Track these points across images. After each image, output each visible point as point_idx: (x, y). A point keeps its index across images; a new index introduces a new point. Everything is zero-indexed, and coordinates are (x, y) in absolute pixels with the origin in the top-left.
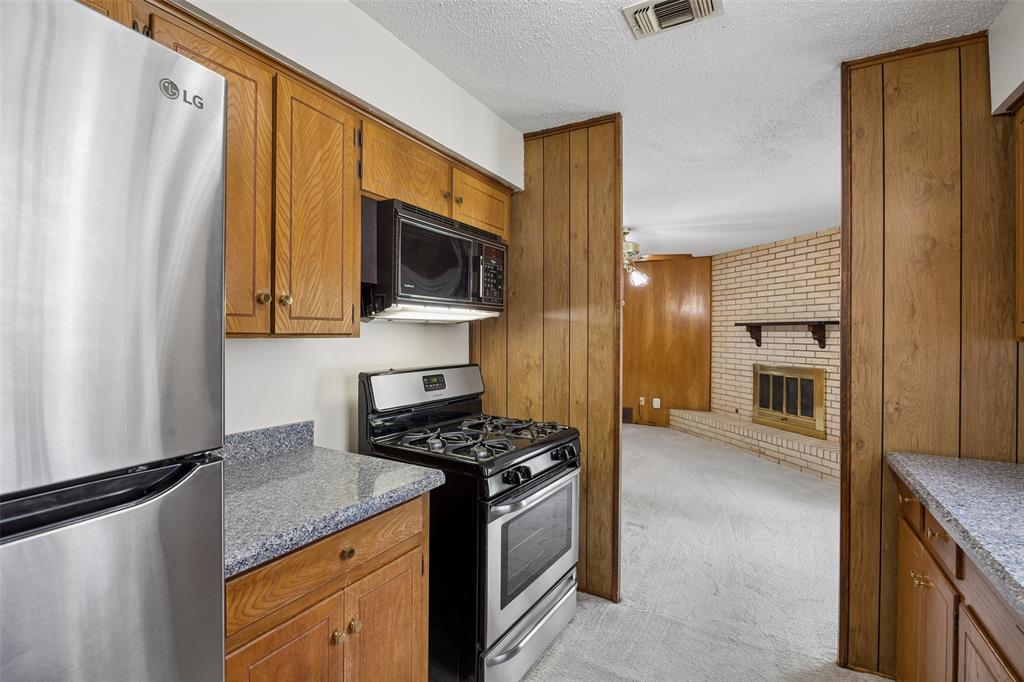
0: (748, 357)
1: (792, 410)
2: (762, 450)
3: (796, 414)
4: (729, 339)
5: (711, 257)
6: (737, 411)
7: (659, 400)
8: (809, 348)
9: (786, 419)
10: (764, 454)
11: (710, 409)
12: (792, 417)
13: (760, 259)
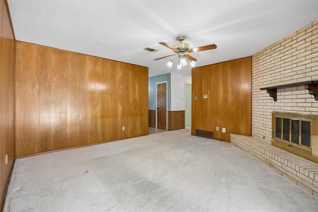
0: (269, 107)
1: (296, 141)
2: (272, 164)
3: (298, 143)
4: (260, 98)
5: (251, 57)
6: (264, 137)
7: (225, 129)
8: (308, 100)
9: (292, 146)
10: (273, 166)
11: (251, 135)
12: (295, 145)
13: (276, 51)
